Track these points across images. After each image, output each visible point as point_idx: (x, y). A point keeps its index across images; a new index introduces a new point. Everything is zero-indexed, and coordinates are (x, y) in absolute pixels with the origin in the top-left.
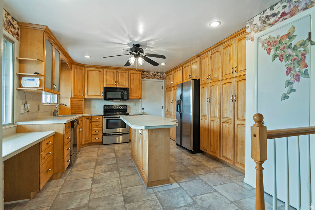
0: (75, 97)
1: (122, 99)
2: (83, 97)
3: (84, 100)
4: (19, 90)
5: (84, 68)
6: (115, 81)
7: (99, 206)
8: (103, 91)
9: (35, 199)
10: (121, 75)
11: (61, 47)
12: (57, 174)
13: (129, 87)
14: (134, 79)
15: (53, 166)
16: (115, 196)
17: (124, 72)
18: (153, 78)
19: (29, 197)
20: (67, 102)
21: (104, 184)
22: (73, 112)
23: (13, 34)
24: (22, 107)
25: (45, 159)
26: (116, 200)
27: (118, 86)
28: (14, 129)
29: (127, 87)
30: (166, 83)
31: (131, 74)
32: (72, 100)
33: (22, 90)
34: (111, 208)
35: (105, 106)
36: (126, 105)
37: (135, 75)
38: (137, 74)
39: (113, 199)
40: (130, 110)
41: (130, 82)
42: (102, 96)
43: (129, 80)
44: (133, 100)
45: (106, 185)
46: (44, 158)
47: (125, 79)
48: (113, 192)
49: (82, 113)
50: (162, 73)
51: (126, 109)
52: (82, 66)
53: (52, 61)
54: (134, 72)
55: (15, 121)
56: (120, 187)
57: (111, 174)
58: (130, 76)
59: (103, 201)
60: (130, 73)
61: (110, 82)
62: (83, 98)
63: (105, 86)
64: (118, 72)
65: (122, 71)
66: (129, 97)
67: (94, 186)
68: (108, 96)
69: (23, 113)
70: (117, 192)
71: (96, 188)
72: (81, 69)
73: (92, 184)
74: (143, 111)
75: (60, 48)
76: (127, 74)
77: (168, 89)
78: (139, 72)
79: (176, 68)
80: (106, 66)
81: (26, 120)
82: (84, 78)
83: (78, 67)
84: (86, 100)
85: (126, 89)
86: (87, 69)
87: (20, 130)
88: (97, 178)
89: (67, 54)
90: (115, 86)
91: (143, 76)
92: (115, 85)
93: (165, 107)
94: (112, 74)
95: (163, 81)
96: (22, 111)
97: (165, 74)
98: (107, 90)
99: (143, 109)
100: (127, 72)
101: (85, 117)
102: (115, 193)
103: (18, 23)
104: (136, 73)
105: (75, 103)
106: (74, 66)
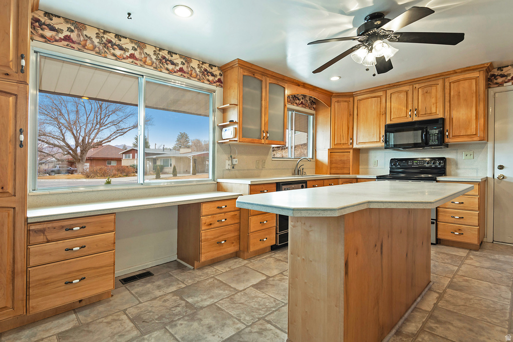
0: (336, 147)
1: (424, 144)
2: (351, 146)
3: (351, 151)
4: (222, 143)
5: (351, 99)
6: (410, 108)
8: (383, 133)
10: (423, 94)
12: (244, 251)
13: (447, 117)
14: (461, 94)
15: (239, 239)
17: (431, 86)
22: (333, 171)
23: (211, 83)
24: (228, 162)
25: (213, 226)
27: (415, 119)
28: (214, 187)
29: (441, 116)
31: (452, 84)
32: (331, 152)
35: (392, 160)
36: (444, 159)
37: (466, 84)
38: (471, 79)
40: (457, 168)
41: (447, 104)
42: (382, 141)
43: (448, 101)
47: (433, 100)
49: (349, 174)
51: (444, 167)
52: (348, 96)
53: (262, 101)
54: (461, 77)
58: (447, 91)
60: (447, 84)
61: (399, 113)
62: (351, 148)
63: (388, 122)
64: (417, 87)
65: (426, 84)
66: (447, 140)
68: (392, 143)
69: (228, 170)
72: (346, 101)
74: (498, 172)
76: (440, 87)
78: (476, 74)
80: (389, 84)
82: (351, 115)
83: (340, 99)
84: (357, 151)
85: (439, 123)
86: (356, 98)
89: (306, 86)
90: (410, 120)
91: (498, 80)
92: (408, 116)
94: (403, 96)
96: (227, 167)
98: (391, 129)
99: (501, 167)
100: (440, 82)
101: (343, 180)
103: (220, 68)
104: (465, 79)
105: (337, 157)
106: (334, 100)
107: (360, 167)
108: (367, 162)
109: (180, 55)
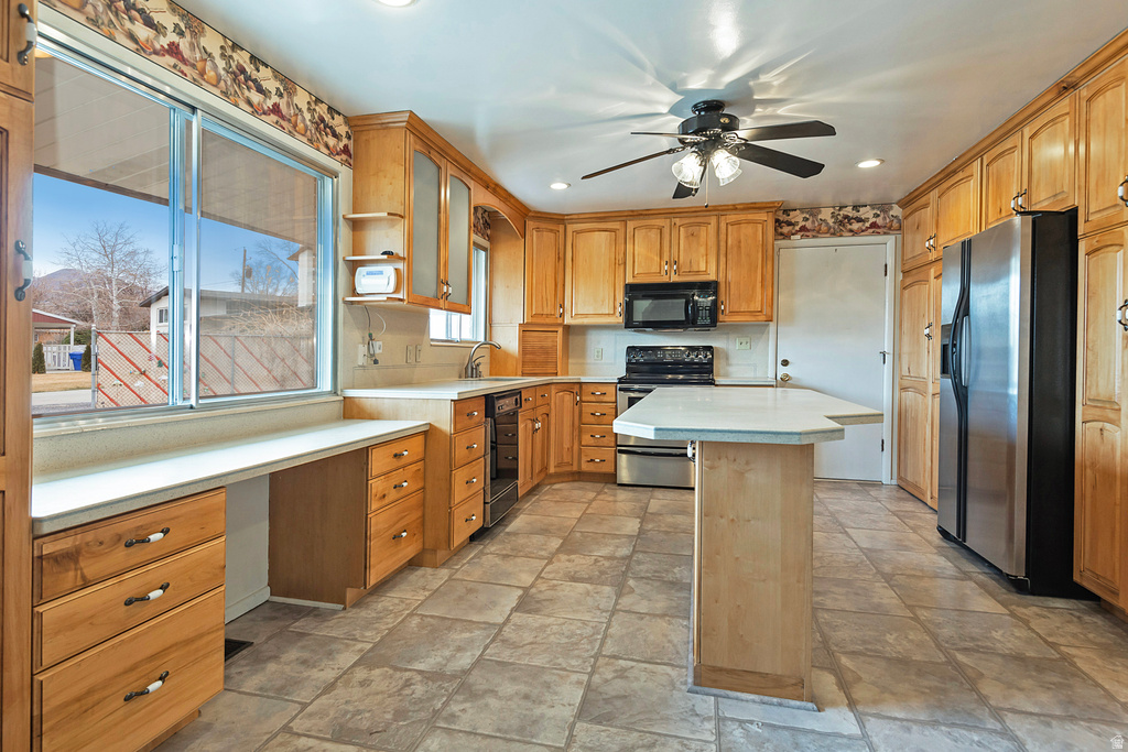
0: (535, 320)
1: (689, 322)
2: (560, 321)
3: (560, 330)
4: (352, 302)
5: (561, 228)
6: (666, 258)
7: (492, 691)
8: (621, 298)
9: (354, 610)
10: (687, 237)
11: (473, 169)
12: (434, 551)
13: (721, 280)
14: (742, 244)
15: (423, 524)
16: (561, 677)
17: (699, 224)
18: (834, 234)
19: (342, 600)
20: (509, 340)
21: (551, 620)
22: (527, 369)
23: (332, 153)
24: (362, 349)
25: (387, 501)
26: (556, 693)
27: (675, 278)
28: (337, 408)
29: (712, 277)
30: (901, 248)
31: (730, 227)
32: (525, 330)
33: (359, 302)
34: (525, 716)
35: (631, 350)
36: (710, 348)
37: (747, 230)
38: (755, 222)
39: (548, 686)
40: (728, 364)
41: (723, 259)
42: (618, 314)
43: (722, 252)
44: (736, 329)
45: (554, 627)
46: (384, 496)
47: (702, 250)
48: (560, 660)
49: (556, 374)
50: (883, 207)
51: (711, 362)
52: (555, 221)
53: (439, 212)
54: (742, 216)
55: (339, 387)
56: (593, 649)
57: (588, 593)
58: (723, 237)
59: (514, 679)
60: (723, 225)
61: (647, 264)
62: (559, 325)
63: (630, 280)
64: (678, 224)
65: (692, 220)
66: (721, 317)
67: (517, 618)
68: (638, 317)
69: (363, 366)
70: (574, 662)
71: (519, 627)
72: (551, 231)
73: (516, 609)
74: (782, 371)
75: (469, 171)
76: (712, 228)
77: (912, 273)
78: (762, 216)
79: (948, 175)
80: (632, 211)
81: (375, 386)
82: (560, 258)
83: (543, 225)
84: (568, 329)
85: (709, 287)
86: (571, 228)
87: (351, 411)
88: (539, 596)
89: (498, 189)
90: (665, 279)
91: (786, 229)
92: (663, 273)
93: (897, 356)
94: (654, 235)
95: (890, 240)
96: (361, 361)
97: (896, 211)
98: (635, 291)
99: (785, 363)
100: (713, 220)
101: (559, 387)
102: (564, 665)
103: (347, 120)
104: (749, 222)
105: (535, 339)
106: (531, 224)
107: (570, 361)
108: (582, 353)
109: (274, 70)
